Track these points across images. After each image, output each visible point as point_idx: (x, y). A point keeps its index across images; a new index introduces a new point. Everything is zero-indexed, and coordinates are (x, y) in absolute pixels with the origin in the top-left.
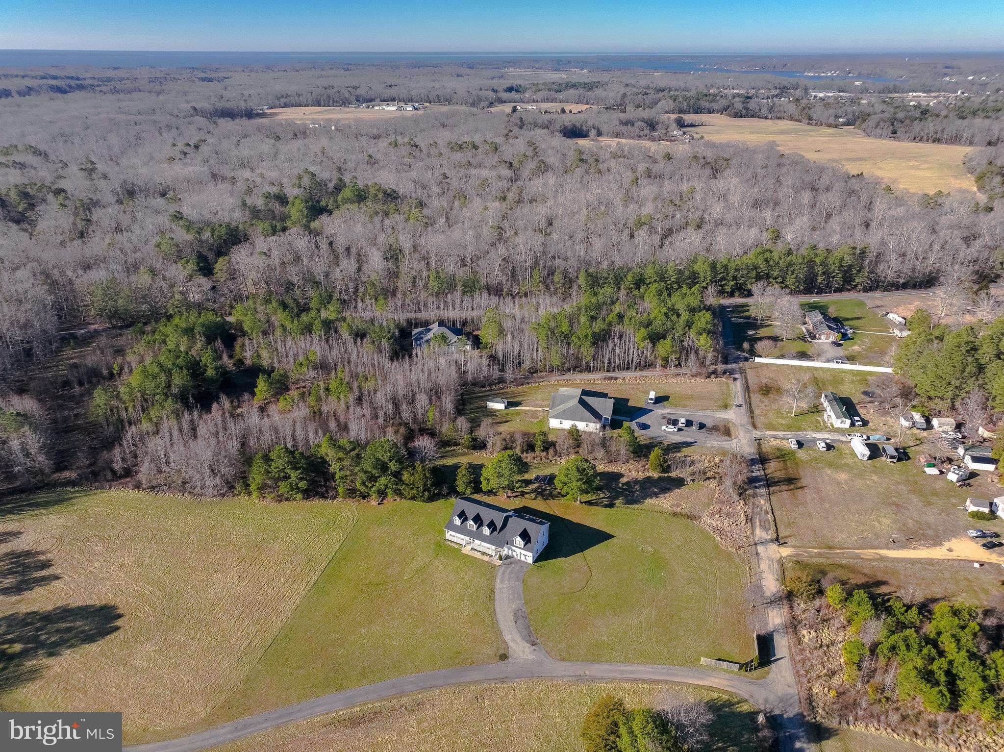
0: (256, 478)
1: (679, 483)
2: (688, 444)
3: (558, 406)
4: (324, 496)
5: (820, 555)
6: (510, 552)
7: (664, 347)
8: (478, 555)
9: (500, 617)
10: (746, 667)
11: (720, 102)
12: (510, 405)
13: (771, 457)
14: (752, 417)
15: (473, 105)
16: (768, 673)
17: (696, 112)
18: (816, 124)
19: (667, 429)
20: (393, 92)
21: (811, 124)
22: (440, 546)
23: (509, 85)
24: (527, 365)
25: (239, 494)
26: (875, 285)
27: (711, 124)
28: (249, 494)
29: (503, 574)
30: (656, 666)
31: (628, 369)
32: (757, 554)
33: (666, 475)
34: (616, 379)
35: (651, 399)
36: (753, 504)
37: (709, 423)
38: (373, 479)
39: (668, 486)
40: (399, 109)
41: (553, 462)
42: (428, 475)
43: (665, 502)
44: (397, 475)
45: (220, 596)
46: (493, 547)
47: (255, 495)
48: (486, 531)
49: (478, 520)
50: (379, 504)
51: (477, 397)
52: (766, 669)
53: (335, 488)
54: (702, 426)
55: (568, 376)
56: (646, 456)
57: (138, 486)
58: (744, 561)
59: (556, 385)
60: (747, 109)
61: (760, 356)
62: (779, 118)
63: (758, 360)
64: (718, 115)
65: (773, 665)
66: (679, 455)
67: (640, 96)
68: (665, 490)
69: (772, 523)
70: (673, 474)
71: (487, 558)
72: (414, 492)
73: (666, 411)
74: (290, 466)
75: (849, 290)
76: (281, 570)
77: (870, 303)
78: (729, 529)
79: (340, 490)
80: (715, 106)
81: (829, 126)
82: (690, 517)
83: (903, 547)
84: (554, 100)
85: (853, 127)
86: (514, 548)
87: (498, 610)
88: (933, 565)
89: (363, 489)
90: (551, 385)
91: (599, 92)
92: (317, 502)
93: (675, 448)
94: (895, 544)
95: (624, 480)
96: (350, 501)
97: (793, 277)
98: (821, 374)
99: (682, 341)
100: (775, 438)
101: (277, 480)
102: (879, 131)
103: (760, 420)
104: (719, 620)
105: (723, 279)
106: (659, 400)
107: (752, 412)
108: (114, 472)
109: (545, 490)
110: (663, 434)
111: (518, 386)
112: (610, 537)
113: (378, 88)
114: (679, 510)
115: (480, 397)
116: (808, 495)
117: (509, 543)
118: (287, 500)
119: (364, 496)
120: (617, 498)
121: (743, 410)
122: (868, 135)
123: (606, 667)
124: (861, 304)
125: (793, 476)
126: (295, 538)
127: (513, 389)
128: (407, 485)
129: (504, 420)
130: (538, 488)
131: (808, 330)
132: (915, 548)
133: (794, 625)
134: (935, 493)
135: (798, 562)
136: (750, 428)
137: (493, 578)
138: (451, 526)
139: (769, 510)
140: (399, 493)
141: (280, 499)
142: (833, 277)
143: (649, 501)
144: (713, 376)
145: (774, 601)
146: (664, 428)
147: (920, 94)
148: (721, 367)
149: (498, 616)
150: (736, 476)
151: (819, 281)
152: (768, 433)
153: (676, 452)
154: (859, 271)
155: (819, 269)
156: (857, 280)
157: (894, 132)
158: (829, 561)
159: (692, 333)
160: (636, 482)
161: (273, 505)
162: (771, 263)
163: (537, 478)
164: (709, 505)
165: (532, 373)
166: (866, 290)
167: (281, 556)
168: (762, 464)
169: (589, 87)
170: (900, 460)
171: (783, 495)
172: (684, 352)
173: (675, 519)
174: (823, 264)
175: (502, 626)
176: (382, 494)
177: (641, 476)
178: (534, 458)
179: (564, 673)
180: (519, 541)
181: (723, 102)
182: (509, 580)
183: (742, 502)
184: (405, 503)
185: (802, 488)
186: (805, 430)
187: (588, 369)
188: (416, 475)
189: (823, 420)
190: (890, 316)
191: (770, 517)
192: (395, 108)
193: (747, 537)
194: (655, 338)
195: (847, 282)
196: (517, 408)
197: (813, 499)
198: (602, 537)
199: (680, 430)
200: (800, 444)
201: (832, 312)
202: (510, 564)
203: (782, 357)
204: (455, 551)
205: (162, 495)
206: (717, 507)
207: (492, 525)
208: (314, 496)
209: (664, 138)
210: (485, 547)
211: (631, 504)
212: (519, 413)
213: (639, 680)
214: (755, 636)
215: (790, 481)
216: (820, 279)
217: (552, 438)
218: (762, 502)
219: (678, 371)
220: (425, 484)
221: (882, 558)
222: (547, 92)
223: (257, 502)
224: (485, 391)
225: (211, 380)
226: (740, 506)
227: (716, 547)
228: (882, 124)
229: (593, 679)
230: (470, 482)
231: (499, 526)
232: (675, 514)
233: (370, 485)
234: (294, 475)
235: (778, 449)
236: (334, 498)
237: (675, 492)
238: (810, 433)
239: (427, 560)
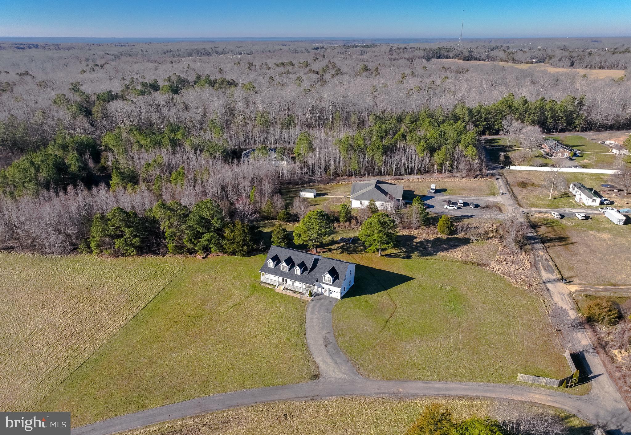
0: (96, 236)
1: (466, 241)
2: (469, 217)
3: (358, 191)
4: (156, 253)
5: (606, 290)
6: (320, 289)
7: (440, 156)
8: (291, 293)
9: (310, 341)
10: (565, 383)
11: (454, 52)
12: (318, 195)
13: (539, 224)
14: (517, 200)
16: (590, 389)
18: (519, 63)
19: (448, 207)
20: (240, 50)
21: (515, 63)
22: (255, 287)
23: (316, 47)
24: (331, 170)
25: (82, 252)
26: (590, 126)
28: (91, 252)
29: (314, 307)
30: (471, 383)
31: (411, 174)
32: (548, 290)
33: (453, 236)
34: (402, 179)
35: (433, 189)
36: (534, 254)
37: (482, 204)
38: (198, 236)
39: (456, 244)
41: (356, 229)
42: (246, 231)
43: (457, 254)
44: (219, 231)
45: (41, 327)
46: (304, 286)
47: (95, 252)
48: (298, 271)
49: (290, 262)
50: (203, 258)
51: (291, 191)
52: (586, 385)
53: (166, 246)
54: (477, 206)
55: (364, 178)
56: (434, 224)
58: (536, 295)
59: (354, 184)
60: (472, 56)
61: (514, 165)
62: (494, 60)
63: (512, 168)
64: (453, 59)
65: (592, 381)
66: (461, 223)
68: (454, 246)
69: (554, 268)
70: (459, 236)
71: (298, 296)
72: (235, 246)
73: (446, 197)
74: (124, 224)
75: (570, 131)
76: (105, 306)
77: (588, 138)
78: (517, 272)
79: (170, 247)
80: (451, 54)
82: (481, 265)
85: (543, 64)
86: (323, 285)
87: (308, 336)
89: (190, 246)
90: (349, 184)
91: (374, 49)
92: (149, 259)
93: (456, 219)
95: (417, 240)
96: (178, 257)
97: (529, 119)
99: (453, 153)
100: (540, 212)
101: (113, 237)
103: (522, 202)
104: (526, 342)
107: (515, 197)
109: (350, 247)
110: (445, 210)
111: (324, 184)
112: (410, 278)
113: (231, 48)
114: (468, 259)
115: (294, 191)
116: (581, 249)
117: (318, 280)
118: (123, 255)
119: (191, 252)
120: (413, 252)
121: (508, 196)
122: (555, 66)
123: (420, 384)
124: (581, 138)
125: (562, 236)
126: (124, 282)
127: (321, 186)
128: (228, 240)
129: (313, 204)
130: (343, 246)
131: (545, 152)
135: (587, 296)
136: (517, 206)
137: (304, 311)
138: (265, 269)
139: (549, 258)
140: (222, 250)
141: (116, 254)
143: (441, 254)
144: (479, 177)
145: (579, 325)
146: (446, 206)
149: (308, 341)
150: (517, 232)
151: (548, 123)
152: (532, 209)
153: (459, 222)
154: (578, 115)
155: (549, 114)
156: (577, 122)
157: (572, 65)
159: (461, 147)
160: (428, 241)
161: (111, 260)
163: (342, 240)
164: (495, 256)
165: (336, 177)
166: (584, 130)
168: (534, 229)
169: (368, 47)
171: (557, 250)
172: (455, 160)
173: (466, 266)
174: (553, 110)
175: (312, 349)
176: (206, 250)
177: (432, 237)
178: (339, 226)
179: (376, 391)
180: (328, 277)
181: (456, 52)
182: (319, 312)
183: (524, 253)
185: (573, 244)
186: (562, 207)
187: (380, 173)
188: (236, 231)
189: (575, 201)
190: (607, 143)
191: (551, 263)
193: (535, 278)
194: (432, 150)
195: (569, 125)
196: (324, 197)
197: (585, 251)
198: (403, 279)
199: (458, 208)
200: (562, 217)
202: (320, 299)
203: (531, 165)
204: (270, 290)
206: (503, 257)
207: (302, 265)
208: (147, 253)
210: (297, 285)
211: (426, 256)
212: (326, 200)
213: (456, 396)
214: (567, 354)
215: (561, 239)
216: (549, 121)
218: (541, 253)
219: (451, 175)
220: (244, 240)
222: (341, 49)
223: (97, 258)
224: (298, 188)
225: (72, 173)
226: (522, 256)
227: (509, 285)
229: (407, 396)
230: (284, 238)
231: (309, 267)
232: (466, 263)
233: (195, 242)
234: (128, 232)
235: (544, 219)
236: (165, 254)
237: (464, 247)
238: (567, 209)
239: (242, 298)
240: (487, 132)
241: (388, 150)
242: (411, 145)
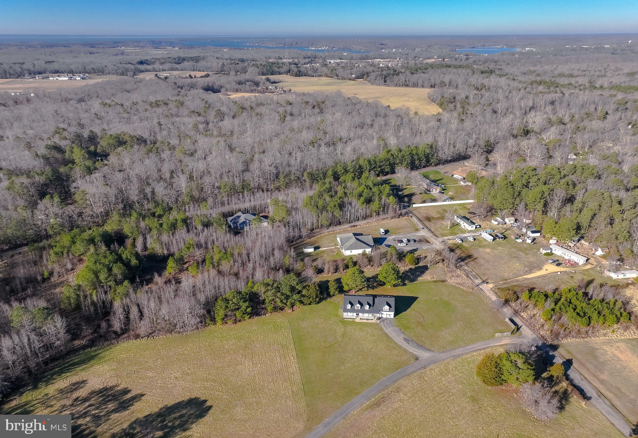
0: (220, 313)
1: (426, 268)
2: (415, 250)
3: (345, 243)
4: (258, 314)
5: (504, 284)
6: (380, 315)
7: (375, 206)
8: (365, 321)
10: (513, 332)
11: (284, 68)
12: (316, 248)
13: (454, 248)
14: (432, 232)
15: (122, 74)
16: (521, 333)
17: (272, 74)
18: (342, 79)
19: (401, 245)
20: (55, 66)
21: (339, 79)
22: (343, 322)
23: (139, 60)
25: (209, 325)
26: (440, 162)
27: (285, 81)
28: (215, 324)
29: (384, 326)
30: (479, 343)
31: (358, 221)
32: (481, 289)
33: (417, 266)
35: (383, 233)
36: (463, 269)
37: (417, 239)
38: (287, 297)
39: (422, 270)
40: (70, 78)
43: (427, 277)
44: (300, 292)
46: (370, 315)
47: (219, 322)
48: (367, 307)
49: (360, 303)
50: (291, 312)
52: (520, 331)
53: (266, 308)
54: (415, 241)
55: (331, 229)
57: (137, 336)
58: (478, 293)
59: (329, 235)
60: (300, 71)
61: (415, 204)
62: (320, 76)
63: (414, 206)
64: (285, 75)
65: (521, 329)
67: (233, 65)
68: (422, 272)
69: (477, 276)
70: (421, 264)
71: (371, 321)
72: (311, 299)
73: (393, 237)
74: (241, 301)
75: (429, 166)
77: (442, 172)
78: (462, 282)
79: (269, 309)
80: (282, 70)
81: (350, 79)
82: (443, 281)
83: (530, 273)
84: (177, 69)
85: (362, 79)
86: (382, 312)
87: (396, 341)
88: (545, 277)
89: (282, 305)
90: (326, 235)
91: (202, 63)
92: (256, 318)
93: (411, 253)
94: (527, 273)
96: (275, 313)
98: (445, 208)
99: (381, 201)
100: (449, 240)
101: (233, 311)
102: (377, 82)
103: (437, 233)
104: (488, 318)
105: (374, 168)
106: (387, 232)
107: (430, 230)
108: (115, 333)
109: (369, 285)
110: (400, 248)
111: (310, 238)
112: (417, 298)
113: (40, 64)
114: (435, 279)
116: (481, 261)
117: (380, 310)
118: (240, 321)
119: (282, 309)
120: (405, 281)
121: (426, 230)
122: (372, 84)
123: (461, 349)
124: (437, 172)
125: (469, 254)
127: (310, 240)
128: (307, 297)
129: (316, 257)
130: (366, 284)
131: (425, 188)
132: (534, 272)
133: (516, 313)
134: (526, 249)
135: (498, 289)
136: (435, 237)
137: (382, 329)
138: (346, 310)
139: (471, 270)
140: (302, 303)
141: (235, 322)
142: (422, 161)
143: (420, 279)
144: (401, 216)
145: (502, 306)
146: (399, 245)
147: (380, 60)
148: (404, 211)
149: (398, 343)
152: (444, 238)
153: (413, 255)
154: (432, 156)
155: (416, 157)
156: (432, 161)
157: (385, 81)
158: (509, 285)
159: (384, 198)
160: (407, 272)
161: (232, 326)
162: (395, 156)
164: (446, 274)
165: (312, 231)
166: (436, 165)
168: (454, 252)
169: (197, 60)
170: (505, 239)
171: (472, 263)
172: (384, 208)
173: (437, 284)
174: (418, 155)
175: (404, 347)
176: (292, 306)
177: (407, 268)
179: (446, 357)
180: (386, 308)
181: (286, 68)
182: (389, 328)
183: (459, 269)
184: (307, 307)
185: (476, 258)
186: (458, 234)
187: (340, 223)
188: (311, 290)
189: (463, 228)
190: (455, 176)
191: (474, 273)
192: (67, 79)
193: (472, 284)
194: (368, 202)
195: (428, 163)
196: (321, 249)
197: (484, 262)
198: (413, 299)
199: (407, 244)
200: (462, 241)
201: (432, 177)
202: (384, 321)
203: (424, 202)
204: (352, 322)
205: (157, 338)
206: (450, 274)
207: (369, 304)
208: (254, 316)
209: (267, 91)
211: (413, 282)
212: (324, 252)
213: (478, 350)
214: (507, 320)
215: (470, 256)
216: (417, 162)
217: (355, 260)
218: (466, 268)
219: (386, 216)
220: (317, 294)
221: (526, 279)
222: (170, 64)
223: (222, 327)
225: (138, 267)
226: (459, 272)
227: (463, 291)
228: (378, 78)
229: (459, 356)
230: (337, 289)
231: (371, 303)
232: (435, 282)
233: (285, 302)
234: (244, 305)
235: (454, 244)
236: (265, 314)
237: (427, 272)
238: (461, 234)
239: (342, 330)
240: (381, 175)
241: (341, 206)
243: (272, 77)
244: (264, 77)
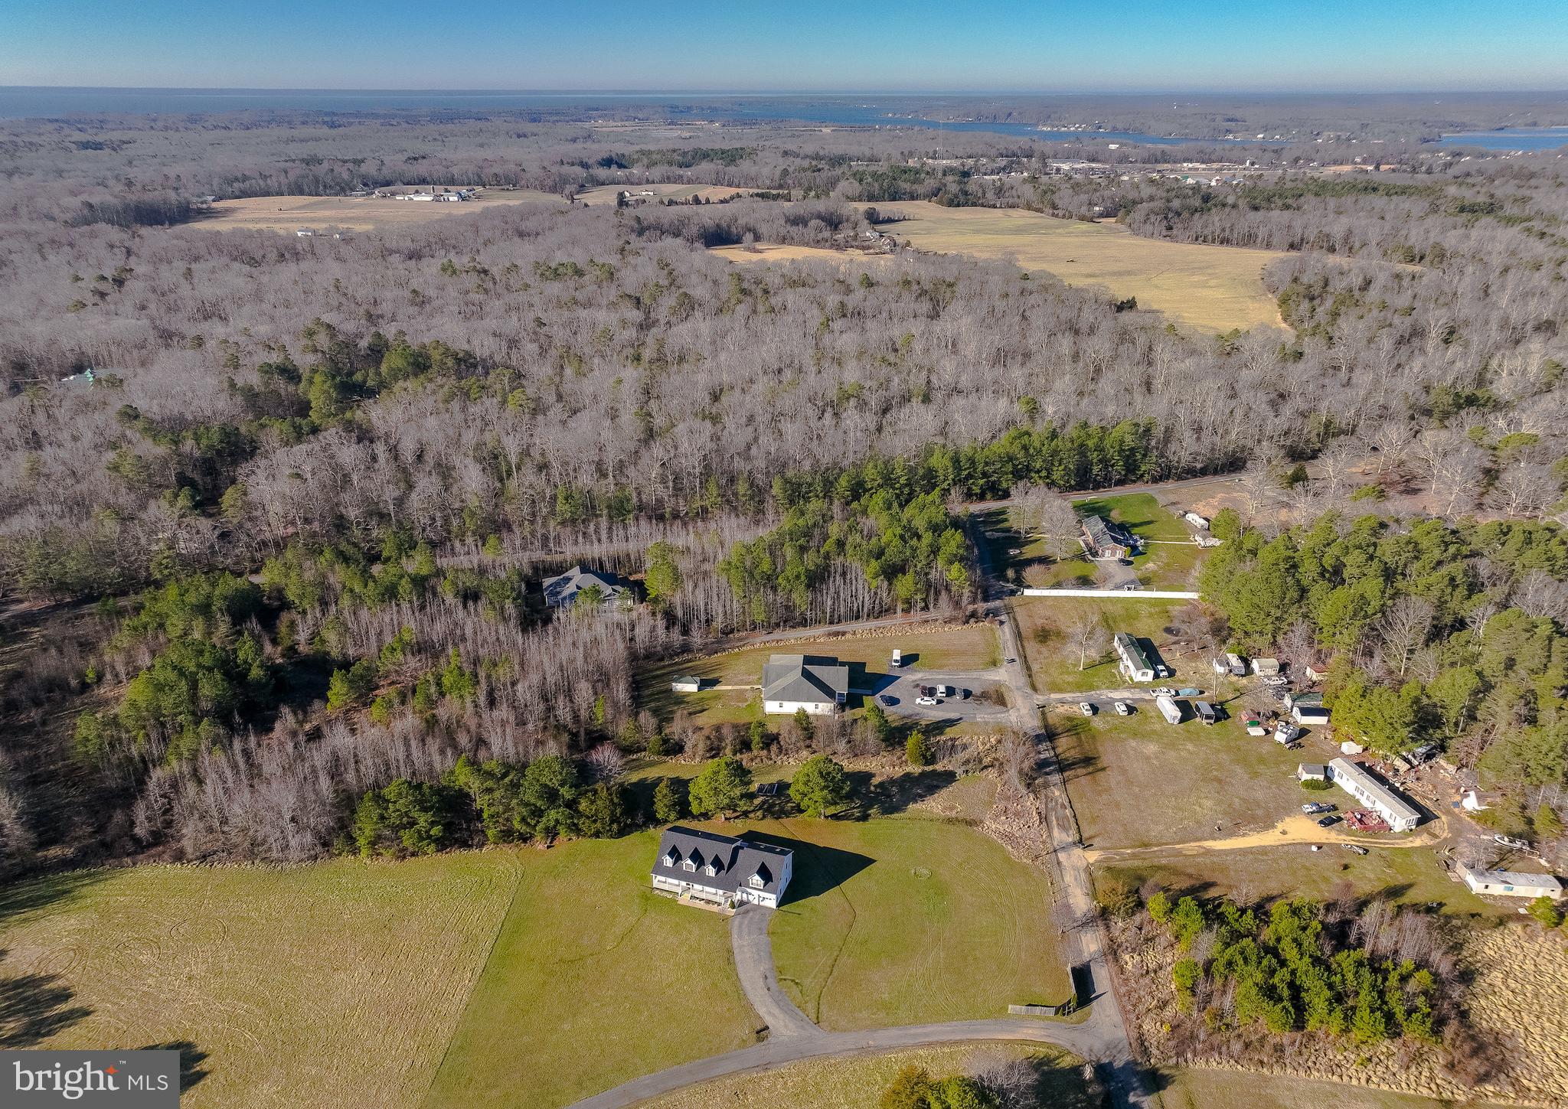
0: (366, 826)
1: (949, 777)
2: (951, 723)
3: (774, 681)
4: (465, 844)
5: (1134, 856)
6: (745, 895)
7: (905, 585)
8: (701, 905)
9: (746, 984)
10: (1062, 1010)
11: (927, 182)
12: (704, 684)
13: (1060, 730)
14: (1030, 676)
15: (553, 190)
16: (1090, 1013)
17: (894, 198)
18: (1064, 217)
19: (922, 702)
20: (421, 169)
21: (1057, 216)
22: (647, 899)
23: (605, 155)
24: (718, 623)
25: (340, 854)
26: (1165, 474)
27: (916, 217)
28: (355, 852)
29: (740, 926)
30: (954, 1022)
31: (858, 618)
32: (1059, 863)
33: (930, 768)
34: (844, 634)
35: (896, 661)
36: (1046, 796)
37: (976, 690)
38: (538, 813)
39: (935, 783)
40: (437, 199)
41: (779, 763)
42: (616, 800)
43: (935, 805)
44: (571, 804)
45: (352, 1004)
46: (721, 892)
47: (364, 852)
48: (711, 871)
49: (697, 857)
50: (548, 847)
51: (654, 677)
52: (1086, 1009)
53: (483, 831)
54: (967, 694)
55: (777, 634)
56: (901, 744)
57: (179, 857)
58: (1043, 873)
59: (763, 650)
60: (966, 193)
61: (1029, 587)
62: (1012, 206)
63: (1027, 592)
64: (925, 202)
65: (1094, 1003)
66: (943, 738)
67: (809, 173)
68: (932, 790)
69: (1072, 820)
70: (939, 767)
71: (715, 908)
72: (598, 825)
73: (919, 676)
74: (417, 807)
75: (1134, 482)
76: (430, 957)
77: (1162, 500)
78: (1020, 833)
79: (490, 833)
80: (920, 189)
81: (1082, 218)
82: (971, 823)
83: (1231, 834)
84: (679, 180)
85: (1113, 220)
86: (749, 890)
87: (742, 976)
88: (1266, 854)
89: (524, 829)
90: (754, 650)
91: (745, 166)
92: (457, 855)
93: (935, 729)
94: (1221, 832)
95: (876, 781)
96: (504, 847)
97: (1060, 468)
98: (1110, 608)
99: (927, 574)
100: (1063, 702)
101: (396, 829)
102: (1149, 228)
103: (1040, 680)
104: (1023, 954)
105: (970, 476)
106: (907, 660)
107: (1029, 668)
108: (136, 840)
109: (773, 805)
110: (918, 710)
111: (710, 655)
112: (870, 861)
113: (395, 162)
114: (953, 814)
115: (660, 675)
116: (1111, 778)
117: (742, 884)
118: (413, 854)
119: (525, 839)
120: (871, 807)
121: (1018, 666)
122: (1136, 233)
123: (893, 1031)
124: (1151, 501)
125: (1090, 755)
126: (439, 909)
127: (703, 660)
128: (588, 818)
129: (699, 708)
130: (764, 803)
131: (1087, 544)
132: (1244, 835)
133: (1112, 951)
134: (1261, 760)
135: (1109, 868)
136: (1029, 691)
137: (727, 935)
138: (660, 869)
139: (1067, 804)
140: (576, 829)
141: (402, 855)
142: (1113, 466)
143: (912, 806)
144: (972, 620)
145: (1087, 923)
146: (918, 701)
148: (981, 607)
149: (744, 983)
150: (1022, 762)
151: (1095, 472)
152: (1053, 696)
153: (938, 734)
154: (1145, 456)
155: (1094, 456)
156: (1143, 468)
157: (1170, 228)
158: (1147, 863)
159: (940, 563)
160: (892, 782)
161: (394, 864)
162: (1031, 451)
163: (760, 789)
164: (991, 803)
165: (727, 634)
166: (1156, 480)
167: (425, 937)
168: (1051, 741)
169: (731, 157)
170: (1218, 719)
171: (1081, 782)
172: (932, 591)
173: (951, 828)
174: (1099, 449)
175: (751, 996)
176: (551, 833)
177: (898, 772)
178: (752, 760)
179: (840, 1047)
180: (757, 880)
181: (930, 183)
182: (749, 934)
183: (1032, 796)
184: (586, 844)
185: (1103, 769)
186: (1098, 688)
187: (804, 623)
188: (599, 802)
189: (1120, 672)
190: (1190, 517)
191: (1068, 812)
192: (429, 199)
193: (1044, 842)
194: (892, 572)
195: (1131, 473)
196: (715, 688)
197: (1118, 783)
198: (858, 863)
199: (939, 702)
200: (1095, 709)
201: (1116, 516)
202: (747, 912)
203: (1058, 585)
204: (669, 902)
205: (220, 866)
206: (1001, 806)
207: (717, 863)
208: (452, 846)
209: (854, 243)
210: (709, 892)
211: (891, 813)
212: (718, 697)
213: (937, 1042)
214: (1069, 969)
215: (1088, 761)
216: (1096, 470)
217: (772, 728)
218: (1057, 793)
219: (926, 616)
220: (613, 813)
221: (1209, 852)
222: (666, 167)
223: (368, 862)
224: (664, 667)
225: (258, 685)
226: (1029, 802)
227: (1007, 859)
228: (1153, 218)
229: (877, 1049)
230: (675, 805)
231: (726, 862)
232: (950, 821)
233: (533, 822)
234: (423, 820)
235: (1069, 719)
236: (481, 845)
237: (945, 791)
238: (1105, 692)
239: (632, 919)
240: (989, 496)
241: (816, 579)
242: (855, 564)
243: (884, 208)
244: (863, 206)
